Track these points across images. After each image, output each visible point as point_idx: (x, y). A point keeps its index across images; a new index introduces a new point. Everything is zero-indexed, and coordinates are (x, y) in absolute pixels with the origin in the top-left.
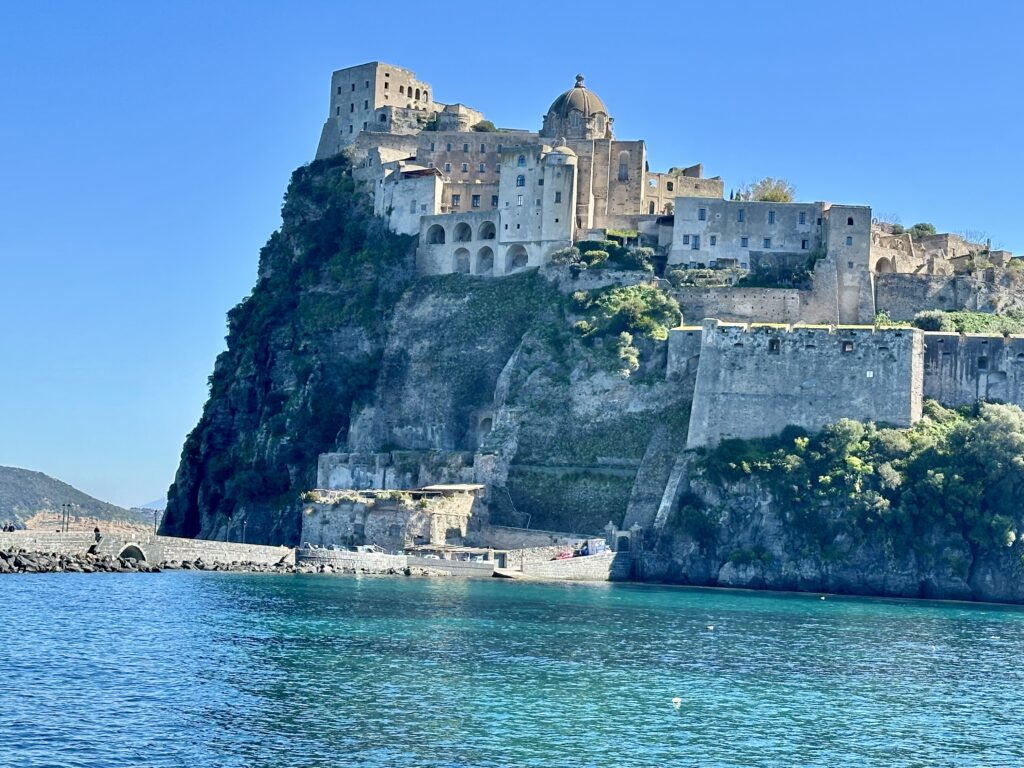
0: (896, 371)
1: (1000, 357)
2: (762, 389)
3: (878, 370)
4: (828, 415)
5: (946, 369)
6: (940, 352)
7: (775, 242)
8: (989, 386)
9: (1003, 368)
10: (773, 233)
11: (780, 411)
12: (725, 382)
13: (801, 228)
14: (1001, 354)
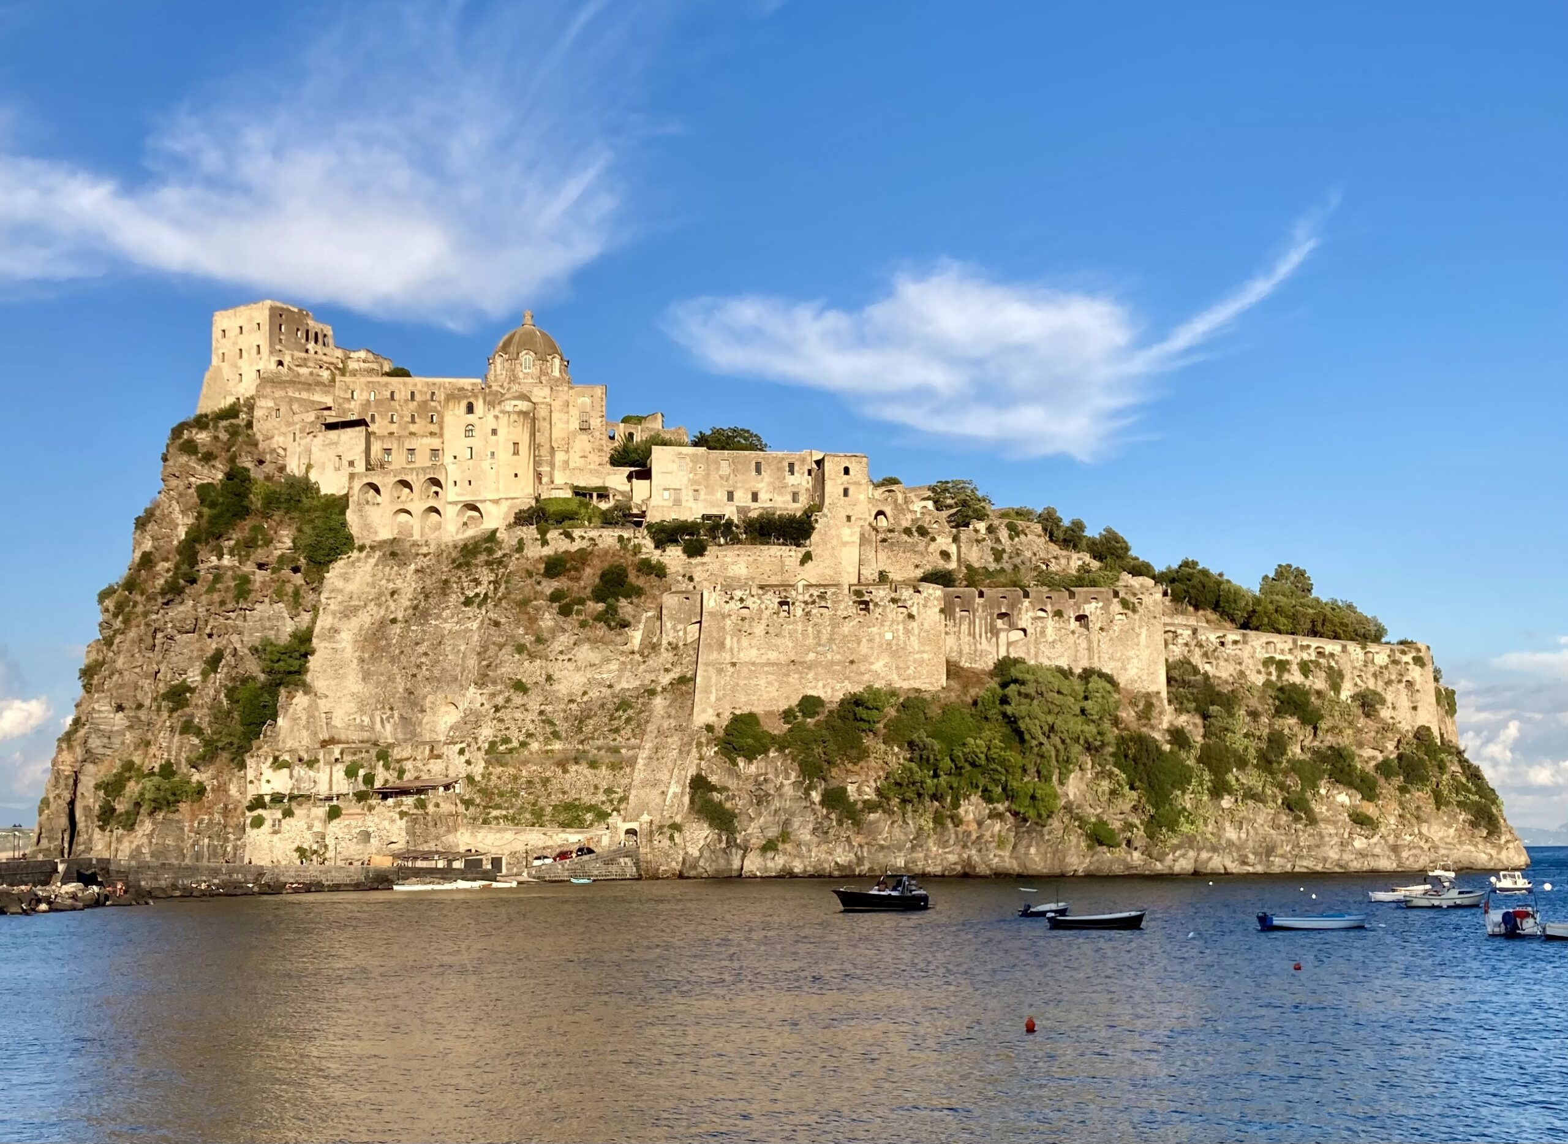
0: (916, 632)
1: (1020, 613)
2: (773, 656)
3: (897, 630)
4: (846, 682)
5: (965, 627)
6: (958, 610)
7: (762, 496)
8: (1009, 644)
9: (1022, 624)
10: (760, 485)
11: (794, 679)
12: (731, 649)
13: (791, 480)
14: (1020, 609)
